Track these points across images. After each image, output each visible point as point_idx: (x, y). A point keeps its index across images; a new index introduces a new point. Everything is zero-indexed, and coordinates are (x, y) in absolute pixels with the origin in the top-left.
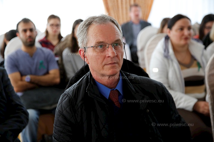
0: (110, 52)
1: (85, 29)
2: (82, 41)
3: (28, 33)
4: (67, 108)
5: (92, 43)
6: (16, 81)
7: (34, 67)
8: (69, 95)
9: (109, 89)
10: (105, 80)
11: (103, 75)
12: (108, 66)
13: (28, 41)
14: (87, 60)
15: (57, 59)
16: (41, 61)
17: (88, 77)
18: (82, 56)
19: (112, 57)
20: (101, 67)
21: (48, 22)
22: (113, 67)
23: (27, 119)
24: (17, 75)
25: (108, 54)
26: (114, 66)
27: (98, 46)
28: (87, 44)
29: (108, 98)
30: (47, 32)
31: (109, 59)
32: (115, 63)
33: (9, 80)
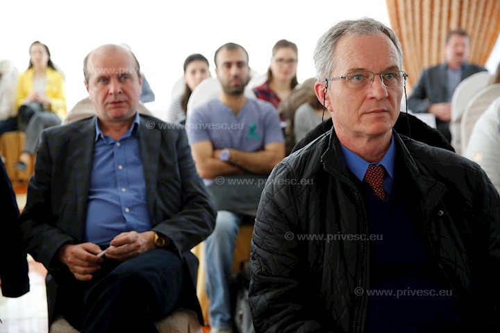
0: (375, 89)
1: (331, 43)
2: (323, 66)
3: (234, 70)
4: (282, 190)
5: (342, 69)
6: (203, 158)
7: (239, 134)
8: (288, 167)
9: (365, 162)
10: (361, 145)
11: (358, 135)
12: (370, 116)
13: (233, 84)
14: (330, 103)
15: (284, 124)
16: (252, 125)
17: (328, 137)
18: (320, 97)
19: (378, 98)
20: (355, 118)
21: (274, 54)
22: (379, 119)
23: (214, 224)
24: (206, 146)
25: (371, 93)
26: (381, 117)
27: (352, 77)
28: (331, 72)
29: (362, 179)
30: (270, 73)
31: (373, 101)
32: (384, 111)
33: (188, 147)
